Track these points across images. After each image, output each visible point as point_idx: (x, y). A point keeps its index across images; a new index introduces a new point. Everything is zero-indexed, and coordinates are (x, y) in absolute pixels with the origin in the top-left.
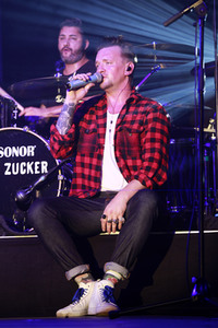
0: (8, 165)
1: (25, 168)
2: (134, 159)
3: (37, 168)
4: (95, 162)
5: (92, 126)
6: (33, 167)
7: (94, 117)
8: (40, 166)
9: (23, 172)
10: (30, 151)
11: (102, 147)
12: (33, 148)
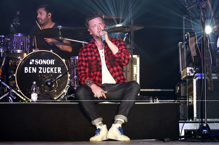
0: (41, 68)
1: (49, 70)
2: (117, 66)
3: (55, 70)
4: (98, 73)
5: (94, 58)
6: (54, 70)
7: (93, 53)
8: (57, 69)
9: (48, 72)
10: (52, 62)
11: (101, 66)
12: (53, 61)
